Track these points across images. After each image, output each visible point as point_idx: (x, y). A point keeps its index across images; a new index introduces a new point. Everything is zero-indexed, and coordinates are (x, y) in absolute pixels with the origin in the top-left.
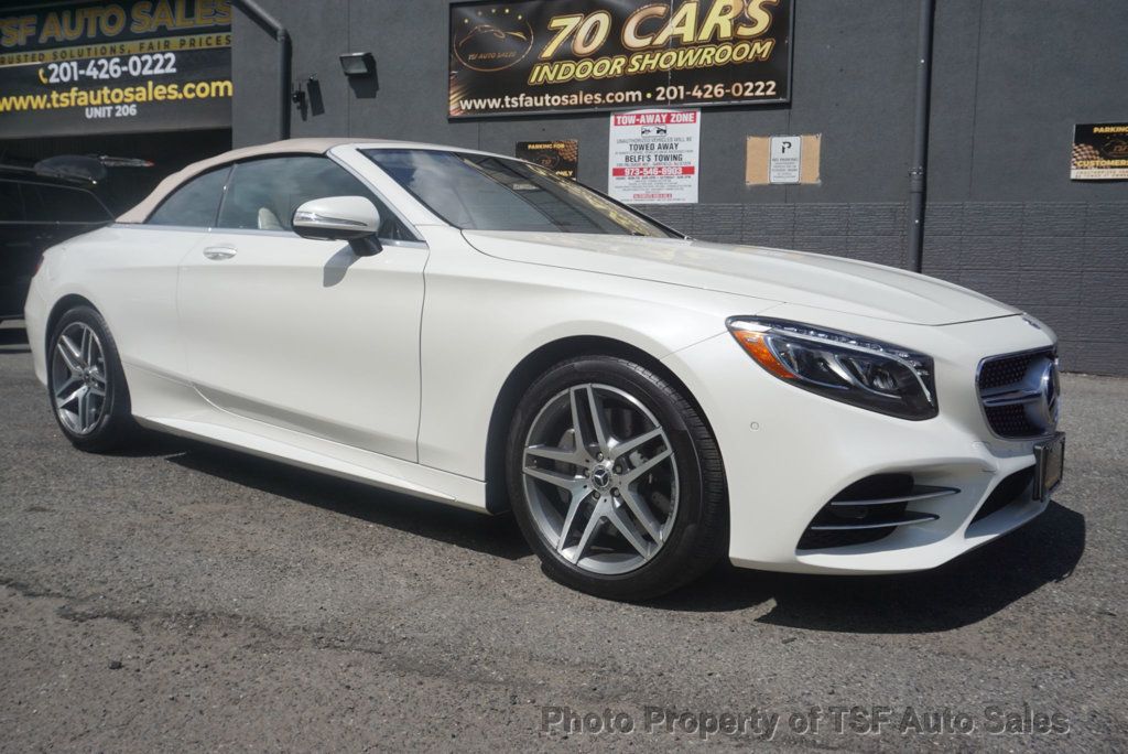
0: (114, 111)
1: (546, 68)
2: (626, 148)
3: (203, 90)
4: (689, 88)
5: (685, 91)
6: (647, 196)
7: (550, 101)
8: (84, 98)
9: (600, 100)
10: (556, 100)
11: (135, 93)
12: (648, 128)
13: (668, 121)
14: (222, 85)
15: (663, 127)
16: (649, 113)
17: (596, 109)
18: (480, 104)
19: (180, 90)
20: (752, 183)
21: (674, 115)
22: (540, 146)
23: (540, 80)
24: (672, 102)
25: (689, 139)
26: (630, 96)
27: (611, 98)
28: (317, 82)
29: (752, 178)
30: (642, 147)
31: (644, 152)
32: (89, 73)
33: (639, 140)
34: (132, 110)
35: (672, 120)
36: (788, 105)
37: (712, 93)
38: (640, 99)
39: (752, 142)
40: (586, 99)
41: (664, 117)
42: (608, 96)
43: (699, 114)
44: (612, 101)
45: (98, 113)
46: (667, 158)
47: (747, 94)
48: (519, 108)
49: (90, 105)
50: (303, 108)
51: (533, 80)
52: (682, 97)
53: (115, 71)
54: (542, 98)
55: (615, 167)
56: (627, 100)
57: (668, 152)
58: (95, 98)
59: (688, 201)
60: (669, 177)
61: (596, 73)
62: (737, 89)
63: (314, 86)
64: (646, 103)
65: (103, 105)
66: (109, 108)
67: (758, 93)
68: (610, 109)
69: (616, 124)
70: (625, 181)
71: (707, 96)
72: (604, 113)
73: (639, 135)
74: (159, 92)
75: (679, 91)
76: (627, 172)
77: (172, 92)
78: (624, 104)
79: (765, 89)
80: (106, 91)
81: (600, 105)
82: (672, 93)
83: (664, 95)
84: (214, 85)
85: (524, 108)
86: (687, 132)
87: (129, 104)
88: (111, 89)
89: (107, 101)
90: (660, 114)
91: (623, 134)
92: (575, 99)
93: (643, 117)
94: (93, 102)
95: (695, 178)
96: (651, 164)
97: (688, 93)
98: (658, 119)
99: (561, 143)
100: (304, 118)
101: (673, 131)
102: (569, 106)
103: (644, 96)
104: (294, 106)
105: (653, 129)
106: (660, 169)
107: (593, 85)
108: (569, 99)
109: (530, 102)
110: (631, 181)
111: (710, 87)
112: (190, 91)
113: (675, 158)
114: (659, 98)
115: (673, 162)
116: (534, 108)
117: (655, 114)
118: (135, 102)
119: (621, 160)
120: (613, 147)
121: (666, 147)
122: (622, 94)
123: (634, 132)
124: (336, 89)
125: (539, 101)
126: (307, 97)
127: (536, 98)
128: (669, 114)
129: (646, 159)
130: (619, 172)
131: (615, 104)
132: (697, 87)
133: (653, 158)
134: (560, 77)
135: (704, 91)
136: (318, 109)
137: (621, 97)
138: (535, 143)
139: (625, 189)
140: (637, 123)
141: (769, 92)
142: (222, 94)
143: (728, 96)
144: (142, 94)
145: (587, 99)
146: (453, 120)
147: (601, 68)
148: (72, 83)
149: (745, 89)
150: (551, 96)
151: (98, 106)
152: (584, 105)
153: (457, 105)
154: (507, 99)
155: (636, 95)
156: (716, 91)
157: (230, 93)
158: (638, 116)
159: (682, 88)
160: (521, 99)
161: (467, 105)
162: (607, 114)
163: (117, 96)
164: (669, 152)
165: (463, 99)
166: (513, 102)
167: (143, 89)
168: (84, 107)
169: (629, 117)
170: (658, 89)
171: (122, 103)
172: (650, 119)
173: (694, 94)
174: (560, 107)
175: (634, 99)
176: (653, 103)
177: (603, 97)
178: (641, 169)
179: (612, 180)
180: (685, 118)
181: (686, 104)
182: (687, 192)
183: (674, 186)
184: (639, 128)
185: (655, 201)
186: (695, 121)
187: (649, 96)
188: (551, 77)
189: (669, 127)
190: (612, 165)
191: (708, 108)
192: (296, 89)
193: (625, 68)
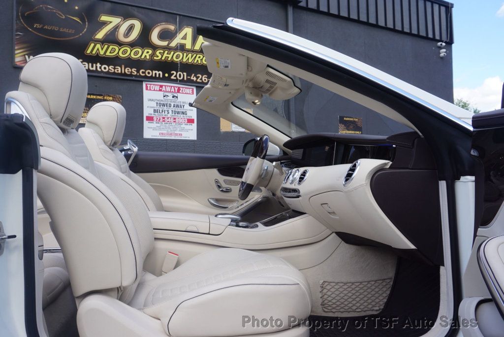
1: (98, 46)
2: (154, 104)
4: (189, 74)
5: (187, 76)
6: (168, 134)
7: (100, 68)
9: (136, 73)
10: (105, 68)
12: (167, 94)
13: (179, 91)
15: (176, 95)
16: (167, 86)
17: (134, 78)
20: (223, 130)
21: (181, 89)
22: (95, 97)
23: (94, 52)
24: (180, 81)
26: (156, 74)
27: (143, 72)
29: (224, 127)
30: (164, 105)
31: (165, 108)
33: (162, 101)
35: (181, 91)
37: (201, 79)
38: (161, 76)
40: (126, 71)
41: (176, 89)
42: (141, 71)
43: (195, 89)
44: (144, 75)
46: (178, 113)
51: (89, 51)
52: (185, 79)
54: (94, 65)
55: (148, 115)
56: (154, 75)
57: (179, 110)
59: (194, 139)
60: (180, 124)
61: (132, 56)
64: (164, 79)
68: (143, 79)
69: (147, 89)
70: (154, 125)
71: (198, 80)
72: (139, 81)
73: (162, 98)
75: (184, 75)
76: (155, 119)
78: (151, 77)
81: (136, 76)
82: (180, 76)
83: (176, 76)
90: (174, 87)
91: (152, 96)
92: (119, 70)
93: (164, 87)
95: (195, 125)
96: (169, 115)
97: (189, 77)
98: (173, 90)
99: (110, 96)
102: (114, 73)
103: (164, 75)
105: (170, 95)
106: (175, 119)
107: (131, 63)
108: (114, 69)
109: (86, 66)
110: (158, 125)
111: (200, 76)
113: (183, 113)
114: (173, 77)
115: (182, 116)
117: (171, 87)
119: (151, 111)
120: (146, 103)
121: (177, 106)
122: (150, 71)
123: (159, 96)
125: (92, 67)
127: (90, 64)
128: (179, 88)
129: (166, 112)
130: (150, 119)
131: (146, 77)
132: (193, 75)
133: (170, 112)
134: (108, 54)
135: (197, 78)
137: (150, 73)
138: (91, 94)
139: (154, 129)
140: (160, 90)
145: (128, 71)
146: (16, 68)
147: (136, 53)
150: (102, 64)
152: (125, 74)
153: (21, 58)
155: (159, 73)
156: (203, 79)
158: (161, 86)
159: (185, 74)
162: (141, 82)
165: (28, 55)
169: (155, 85)
170: (172, 72)
172: (168, 89)
173: (192, 78)
174: (108, 73)
175: (157, 76)
176: (168, 80)
177: (138, 71)
178: (164, 118)
179: (146, 123)
180: (188, 91)
181: (188, 82)
182: (190, 133)
183: (183, 130)
184: (162, 93)
185: (173, 138)
186: (193, 94)
187: (167, 75)
188: (102, 52)
189: (179, 95)
190: (146, 114)
191: (199, 87)
193: (151, 56)
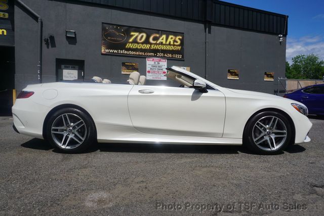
1: (130, 44)
2: (150, 66)
4: (164, 54)
6: (155, 78)
7: (131, 53)
9: (144, 54)
10: (133, 53)
12: (155, 62)
14: (1, 31)
17: (143, 56)
18: (111, 51)
21: (161, 60)
22: (129, 64)
23: (129, 47)
24: (161, 57)
26: (151, 54)
28: (53, 37)
30: (154, 66)
31: (155, 68)
36: (184, 60)
42: (146, 53)
43: (166, 60)
44: (147, 55)
50: (47, 44)
51: (127, 47)
54: (129, 52)
59: (164, 79)
60: (160, 74)
62: (174, 56)
63: (52, 38)
64: (154, 56)
67: (178, 57)
69: (148, 60)
70: (150, 74)
72: (145, 57)
76: (151, 72)
78: (150, 56)
79: (180, 57)
82: (161, 55)
83: (159, 55)
85: (124, 54)
86: (164, 64)
91: (150, 63)
92: (137, 53)
93: (154, 59)
96: (156, 71)
98: (158, 60)
99: (134, 63)
100: (48, 48)
101: (161, 63)
102: (136, 55)
104: (44, 43)
105: (157, 63)
106: (158, 72)
107: (141, 50)
109: (126, 52)
110: (152, 74)
111: (169, 55)
115: (161, 70)
116: (127, 54)
119: (149, 69)
120: (147, 66)
123: (152, 63)
124: (61, 40)
126: (49, 41)
130: (149, 72)
133: (157, 69)
134: (134, 47)
135: (167, 55)
136: (54, 45)
137: (149, 54)
138: (127, 63)
139: (150, 76)
143: (172, 57)
145: (141, 53)
146: (102, 54)
147: (144, 46)
149: (176, 56)
150: (131, 51)
152: (140, 55)
153: (104, 50)
154: (119, 51)
155: (153, 54)
157: (5, 34)
160: (123, 51)
161: (107, 51)
162: (146, 58)
164: (160, 68)
165: (106, 49)
166: (121, 52)
169: (151, 59)
170: (158, 53)
172: (156, 60)
176: (156, 56)
178: (154, 72)
179: (147, 73)
180: (163, 61)
181: (164, 57)
183: (161, 76)
184: (153, 62)
185: (157, 79)
186: (166, 62)
188: (131, 47)
189: (160, 62)
190: (147, 70)
191: (169, 59)
192: (46, 38)
193: (150, 47)
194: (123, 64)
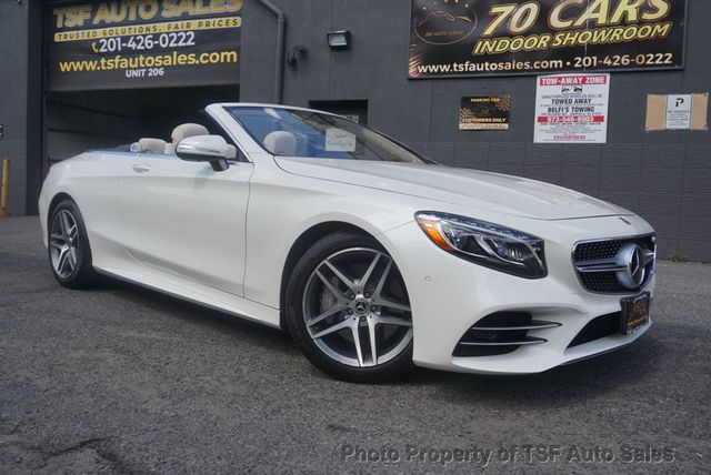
0: (147, 73)
1: (487, 43)
2: (549, 101)
3: (214, 58)
4: (601, 58)
5: (598, 60)
6: (565, 137)
7: (489, 67)
8: (125, 63)
9: (529, 66)
10: (494, 66)
11: (163, 60)
12: (567, 87)
13: (584, 82)
14: (229, 54)
15: (580, 87)
16: (568, 77)
17: (526, 73)
18: (434, 69)
19: (197, 58)
20: (651, 129)
21: (588, 78)
22: (480, 100)
23: (482, 51)
24: (587, 68)
25: (600, 96)
26: (554, 64)
27: (537, 65)
28: (306, 51)
29: (651, 124)
30: (562, 102)
31: (564, 105)
32: (129, 45)
33: (560, 96)
34: (161, 72)
35: (587, 82)
36: (682, 71)
37: (620, 61)
38: (561, 66)
39: (651, 98)
41: (580, 80)
42: (536, 63)
43: (608, 76)
44: (538, 67)
45: (135, 73)
46: (581, 110)
47: (648, 62)
48: (464, 72)
49: (129, 68)
51: (476, 51)
52: (595, 64)
53: (149, 44)
54: (482, 65)
55: (540, 115)
56: (551, 66)
57: (582, 105)
58: (133, 63)
59: (598, 141)
60: (583, 123)
61: (526, 46)
62: (640, 59)
63: (304, 54)
64: (565, 69)
65: (139, 68)
66: (144, 71)
67: (657, 62)
68: (537, 73)
69: (541, 84)
70: (548, 127)
71: (615, 64)
72: (531, 76)
73: (560, 93)
74: (181, 59)
75: (593, 60)
76: (549, 119)
77: (192, 59)
78: (546, 70)
79: (664, 59)
80: (142, 58)
81: (529, 70)
82: (587, 62)
83: (581, 63)
84: (223, 54)
85: (469, 72)
86: (598, 91)
87: (159, 68)
88: (146, 57)
89: (142, 65)
90: (577, 77)
91: (547, 92)
92: (509, 66)
93: (563, 79)
94: (132, 66)
95: (604, 125)
96: (568, 114)
97: (600, 62)
98: (575, 81)
99: (497, 97)
101: (587, 90)
102: (504, 71)
103: (564, 64)
104: (287, 69)
105: (572, 89)
106: (576, 118)
107: (523, 55)
108: (504, 65)
109: (473, 67)
110: (553, 127)
111: (618, 57)
112: (205, 58)
113: (589, 109)
114: (576, 65)
115: (586, 113)
116: (476, 72)
117: (573, 77)
118: (163, 66)
119: (545, 110)
120: (539, 101)
121: (581, 101)
122: (547, 62)
123: (557, 90)
124: (322, 57)
125: (480, 67)
126: (298, 61)
127: (478, 65)
128: (584, 77)
129: (565, 110)
130: (543, 120)
131: (541, 70)
132: (607, 57)
133: (570, 110)
134: (497, 49)
135: (613, 61)
137: (546, 64)
138: (476, 98)
139: (547, 132)
140: (558, 84)
141: (666, 62)
142: (229, 60)
143: (632, 64)
144: (168, 60)
145: (519, 65)
146: (411, 80)
147: (530, 43)
148: (116, 52)
149: (647, 59)
150: (490, 63)
151: (135, 69)
152: (516, 70)
153: (414, 69)
154: (455, 65)
155: (558, 63)
156: (623, 61)
157: (235, 60)
158: (560, 79)
159: (595, 58)
160: (467, 65)
161: (423, 69)
162: (536, 76)
163: (150, 62)
164: (584, 105)
165: (420, 65)
166: (459, 67)
167: (169, 57)
168: (125, 69)
169: (552, 78)
170: (576, 59)
171: (153, 67)
172: (569, 81)
173: (605, 62)
174: (497, 71)
175: (556, 66)
176: (572, 69)
177: (531, 65)
178: (561, 118)
179: (537, 125)
180: (597, 80)
181: (600, 68)
182: (598, 135)
183: (587, 131)
184: (560, 87)
185: (572, 142)
186: (605, 82)
187: (568, 63)
188: (490, 49)
189: (584, 87)
190: (538, 114)
191: (616, 72)
192: (291, 57)
193: (549, 43)
194: (466, 102)
